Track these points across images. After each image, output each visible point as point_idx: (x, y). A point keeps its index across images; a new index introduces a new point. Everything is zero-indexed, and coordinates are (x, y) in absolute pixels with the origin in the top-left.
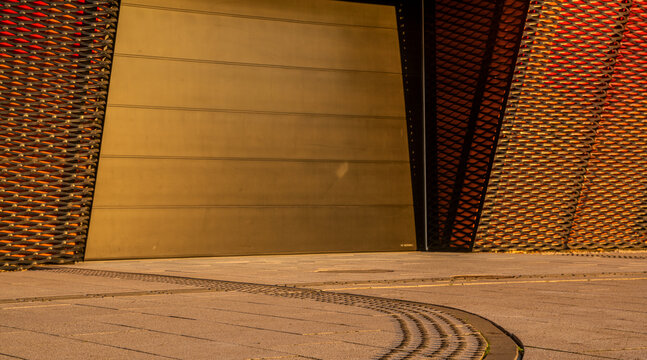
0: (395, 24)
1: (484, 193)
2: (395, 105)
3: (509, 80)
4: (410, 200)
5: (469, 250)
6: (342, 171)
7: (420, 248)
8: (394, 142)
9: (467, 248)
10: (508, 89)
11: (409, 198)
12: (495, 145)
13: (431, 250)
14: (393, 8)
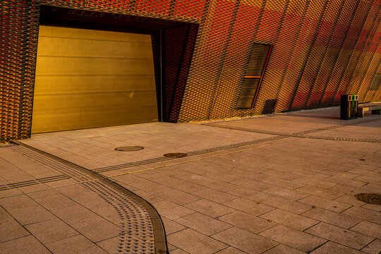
0: (151, 41)
1: (181, 103)
2: (151, 70)
3: (190, 65)
4: (156, 104)
5: (176, 123)
6: (131, 95)
7: (160, 121)
8: (151, 84)
9: (175, 122)
10: (189, 67)
11: (156, 103)
12: (185, 86)
13: (164, 121)
14: (150, 36)
